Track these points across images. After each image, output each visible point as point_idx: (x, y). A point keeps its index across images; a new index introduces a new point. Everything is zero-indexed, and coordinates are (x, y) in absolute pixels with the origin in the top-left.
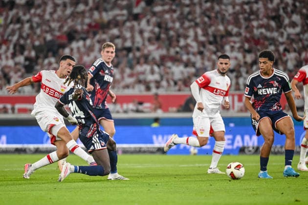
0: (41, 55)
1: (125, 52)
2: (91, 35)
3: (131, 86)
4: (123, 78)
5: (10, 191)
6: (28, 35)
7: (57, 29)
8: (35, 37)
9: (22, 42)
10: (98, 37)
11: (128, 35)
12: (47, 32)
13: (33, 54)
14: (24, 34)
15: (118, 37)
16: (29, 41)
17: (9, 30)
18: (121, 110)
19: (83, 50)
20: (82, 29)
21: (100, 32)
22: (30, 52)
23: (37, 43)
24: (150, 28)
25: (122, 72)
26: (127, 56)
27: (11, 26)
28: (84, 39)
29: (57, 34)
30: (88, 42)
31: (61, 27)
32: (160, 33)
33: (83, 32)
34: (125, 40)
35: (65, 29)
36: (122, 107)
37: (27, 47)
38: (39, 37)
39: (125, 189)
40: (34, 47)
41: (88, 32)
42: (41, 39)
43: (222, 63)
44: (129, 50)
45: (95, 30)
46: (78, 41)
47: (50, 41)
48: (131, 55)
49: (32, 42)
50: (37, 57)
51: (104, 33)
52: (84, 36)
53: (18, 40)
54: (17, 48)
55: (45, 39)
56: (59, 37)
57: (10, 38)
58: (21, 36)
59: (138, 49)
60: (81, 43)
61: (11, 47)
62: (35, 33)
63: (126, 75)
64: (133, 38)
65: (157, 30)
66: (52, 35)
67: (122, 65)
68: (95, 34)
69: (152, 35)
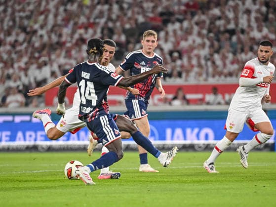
0: (132, 40)
1: (227, 35)
2: (189, 16)
3: (235, 75)
4: (225, 65)
5: (98, 193)
6: (118, 17)
7: (150, 10)
8: (125, 19)
9: (110, 25)
10: (196, 18)
11: (231, 15)
12: (138, 13)
13: (123, 38)
14: (114, 16)
15: (219, 18)
16: (118, 24)
17: (96, 12)
18: (223, 102)
19: (179, 33)
20: (179, 9)
21: (200, 12)
22: (120, 35)
23: (127, 26)
24: (257, 7)
25: (224, 58)
26: (230, 39)
27: (99, 7)
28: (181, 21)
29: (151, 15)
30: (186, 24)
31: (155, 7)
32: (268, 13)
33: (180, 13)
34: (228, 21)
35: (160, 9)
36: (224, 98)
37: (116, 31)
38: (130, 19)
39: (227, 191)
40: (125, 31)
41: (185, 12)
42: (132, 22)
43: (262, 51)
44: (232, 32)
45: (193, 10)
46: (173, 23)
47: (142, 24)
48: (234, 38)
49: (122, 25)
50: (128, 42)
51: (203, 13)
52: (180, 17)
53: (106, 23)
54: (106, 32)
55: (136, 20)
56: (152, 19)
57: (97, 20)
58: (110, 19)
59: (243, 31)
60: (177, 25)
61: (99, 30)
62: (125, 15)
63: (228, 62)
64: (236, 19)
65: (264, 9)
66: (145, 16)
67: (223, 51)
68: (193, 15)
69: (259, 15)
